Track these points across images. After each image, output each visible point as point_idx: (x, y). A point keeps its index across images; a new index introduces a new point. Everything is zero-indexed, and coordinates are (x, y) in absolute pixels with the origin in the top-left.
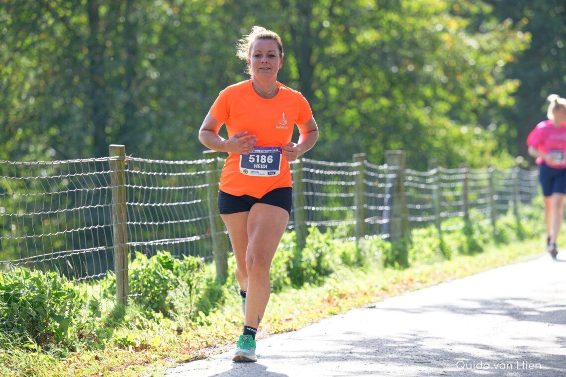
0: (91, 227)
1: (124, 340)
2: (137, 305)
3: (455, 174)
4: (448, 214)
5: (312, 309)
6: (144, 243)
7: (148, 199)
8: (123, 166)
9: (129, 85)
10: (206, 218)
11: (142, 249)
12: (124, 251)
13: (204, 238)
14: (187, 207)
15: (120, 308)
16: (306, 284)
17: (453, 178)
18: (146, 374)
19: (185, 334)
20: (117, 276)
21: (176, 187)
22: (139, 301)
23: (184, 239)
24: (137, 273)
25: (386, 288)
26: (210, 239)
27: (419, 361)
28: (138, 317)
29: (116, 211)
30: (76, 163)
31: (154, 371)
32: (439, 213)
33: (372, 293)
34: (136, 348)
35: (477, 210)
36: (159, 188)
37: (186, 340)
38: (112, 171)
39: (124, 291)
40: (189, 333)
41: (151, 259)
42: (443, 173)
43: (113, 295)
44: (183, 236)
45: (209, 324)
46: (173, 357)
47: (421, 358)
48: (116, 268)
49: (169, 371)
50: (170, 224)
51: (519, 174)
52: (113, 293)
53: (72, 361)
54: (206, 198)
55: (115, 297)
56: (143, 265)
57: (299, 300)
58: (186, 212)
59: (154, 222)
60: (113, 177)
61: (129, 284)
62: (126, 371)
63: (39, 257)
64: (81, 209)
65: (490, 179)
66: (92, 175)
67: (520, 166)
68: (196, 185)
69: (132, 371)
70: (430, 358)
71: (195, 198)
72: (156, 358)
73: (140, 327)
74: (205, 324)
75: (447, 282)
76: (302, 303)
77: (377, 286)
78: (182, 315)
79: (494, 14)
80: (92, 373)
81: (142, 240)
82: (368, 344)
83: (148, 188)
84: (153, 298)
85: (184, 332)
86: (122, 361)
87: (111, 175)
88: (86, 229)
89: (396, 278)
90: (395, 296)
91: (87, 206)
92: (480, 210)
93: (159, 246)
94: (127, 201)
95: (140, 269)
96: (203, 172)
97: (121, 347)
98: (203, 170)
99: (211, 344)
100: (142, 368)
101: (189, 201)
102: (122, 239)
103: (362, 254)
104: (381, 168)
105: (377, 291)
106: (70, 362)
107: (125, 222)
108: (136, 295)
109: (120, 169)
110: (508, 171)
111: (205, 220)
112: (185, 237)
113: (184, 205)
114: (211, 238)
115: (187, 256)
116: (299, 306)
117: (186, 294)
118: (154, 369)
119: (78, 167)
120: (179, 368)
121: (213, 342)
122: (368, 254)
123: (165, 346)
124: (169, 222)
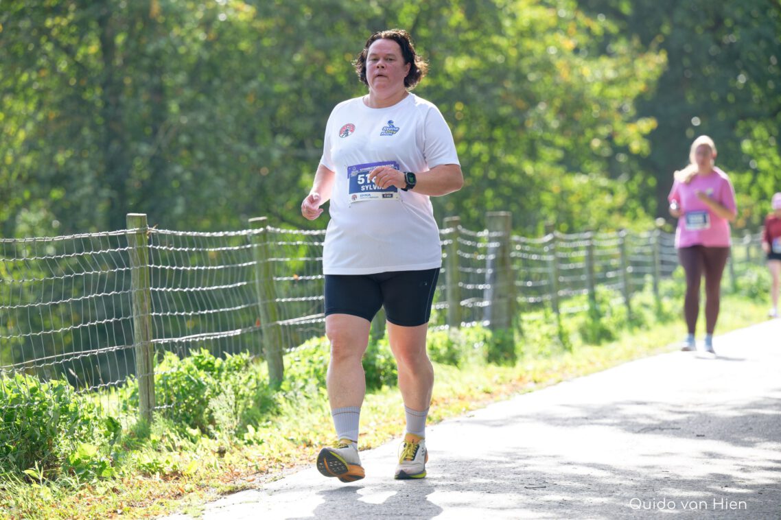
0: (105, 320)
1: (150, 466)
2: (166, 420)
3: (576, 240)
4: (569, 292)
5: (394, 420)
6: (174, 339)
7: (178, 282)
8: (145, 241)
9: (155, 132)
10: (253, 305)
11: (171, 347)
12: (149, 350)
13: (252, 331)
14: (229, 292)
15: (144, 424)
16: (385, 388)
17: (574, 245)
18: (178, 510)
19: (228, 456)
20: (140, 382)
21: (214, 266)
22: (168, 415)
23: (226, 332)
24: (165, 378)
25: (489, 390)
26: (259, 332)
27: (531, 486)
28: (168, 436)
29: (137, 300)
30: (84, 239)
31: (189, 505)
32: (557, 291)
33: (472, 398)
34: (165, 475)
35: (607, 286)
36: (193, 268)
37: (230, 464)
38: (131, 248)
39: (149, 402)
40: (234, 455)
41: (183, 360)
42: (562, 240)
43: (135, 408)
44: (225, 329)
45: (260, 443)
46: (213, 487)
47: (534, 483)
48: (138, 373)
49: (207, 506)
50: (208, 314)
51: (660, 237)
52: (136, 405)
53: (82, 494)
54: (254, 279)
55: (138, 410)
56: (173, 367)
57: (376, 408)
58: (227, 298)
59: (187, 312)
60: (133, 255)
61: (156, 392)
62: (152, 507)
63: (37, 362)
64: (90, 298)
65: (621, 247)
66: (105, 253)
67: (661, 229)
68: (240, 263)
69: (159, 506)
70: (545, 482)
71: (239, 279)
72: (191, 489)
73: (170, 447)
74: (255, 442)
75: (567, 381)
76: (380, 411)
77: (477, 388)
78: (225, 431)
79: (623, 32)
80: (108, 510)
81: (172, 336)
82: (465, 465)
83: (178, 268)
84: (187, 410)
85: (227, 454)
86: (147, 494)
87: (129, 253)
88: (98, 324)
89: (502, 377)
90: (501, 400)
91: (99, 294)
92: (610, 286)
93: (194, 342)
94: (151, 286)
95: (169, 373)
96: (249, 246)
97: (145, 475)
98: (248, 244)
99: (263, 469)
100: (172, 502)
101: (232, 284)
102: (145, 335)
103: (455, 347)
104: (480, 234)
105: (478, 394)
106: (80, 497)
107: (149, 312)
108: (165, 407)
109: (141, 245)
110: (644, 235)
111: (253, 308)
112: (227, 330)
113: (225, 289)
114: (261, 331)
115: (231, 354)
116: (376, 416)
117: (230, 404)
118: (188, 503)
119: (86, 244)
120: (222, 502)
121: (264, 467)
122: (463, 347)
123: (202, 471)
124: (205, 312)
